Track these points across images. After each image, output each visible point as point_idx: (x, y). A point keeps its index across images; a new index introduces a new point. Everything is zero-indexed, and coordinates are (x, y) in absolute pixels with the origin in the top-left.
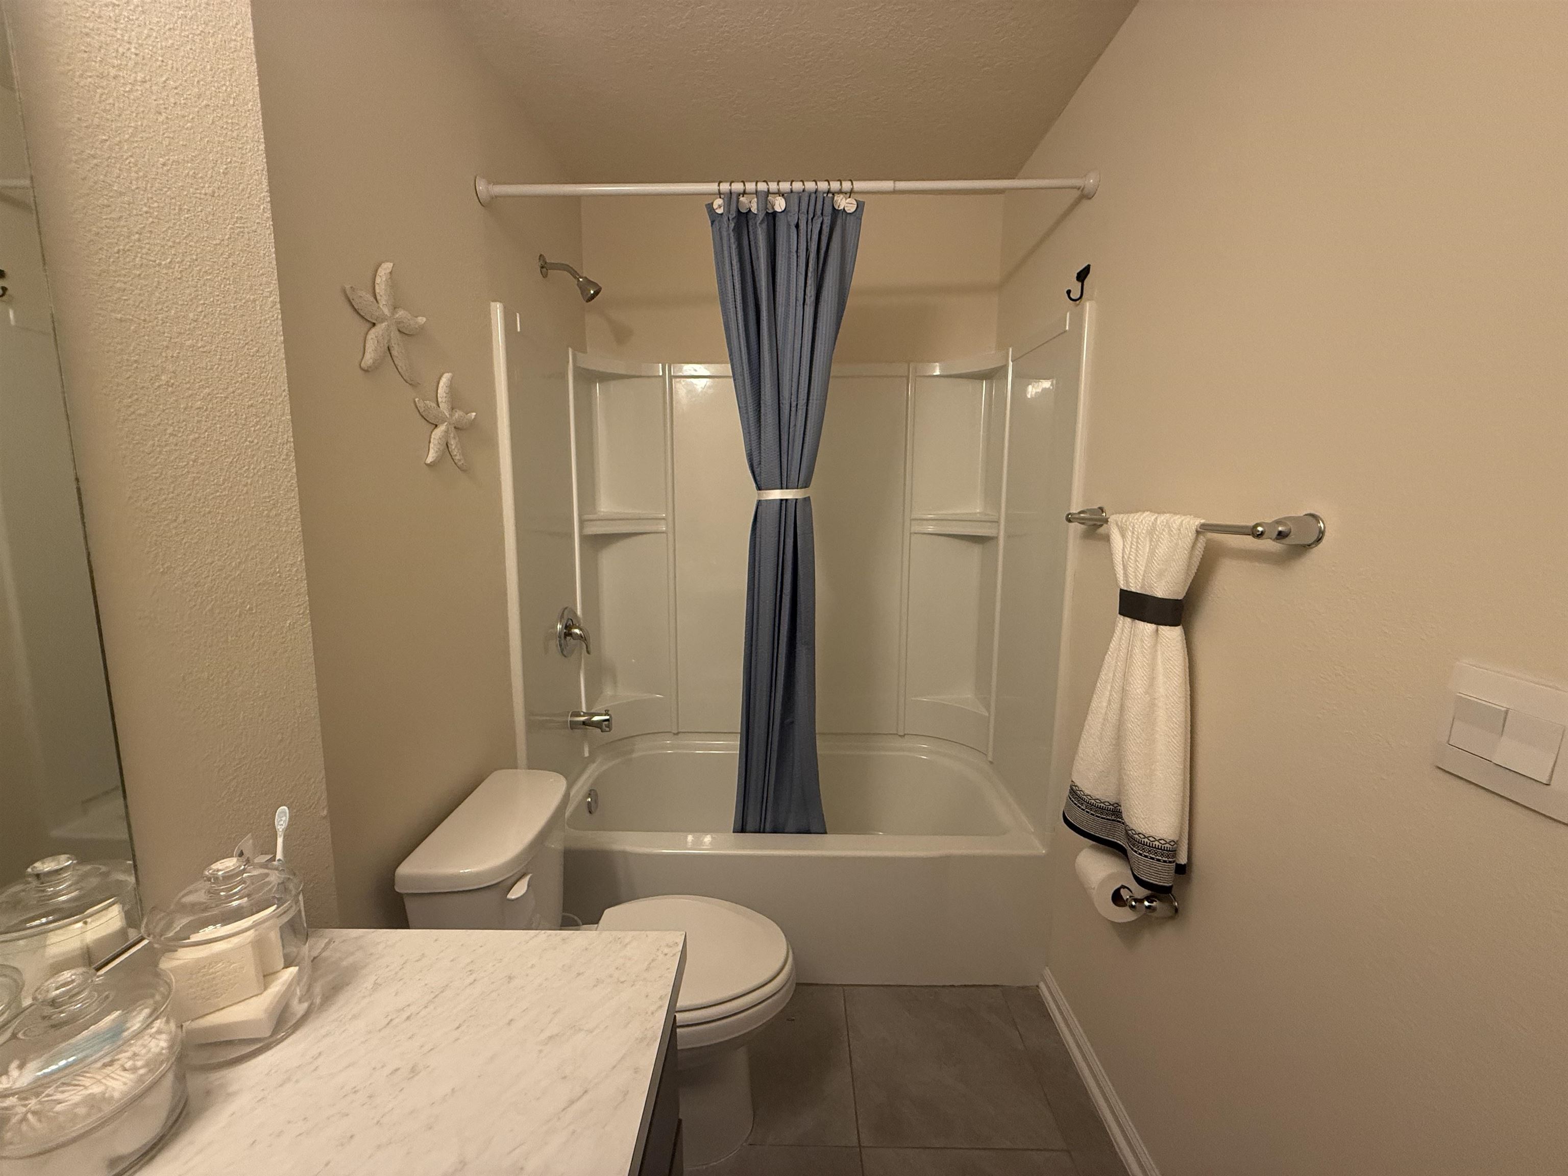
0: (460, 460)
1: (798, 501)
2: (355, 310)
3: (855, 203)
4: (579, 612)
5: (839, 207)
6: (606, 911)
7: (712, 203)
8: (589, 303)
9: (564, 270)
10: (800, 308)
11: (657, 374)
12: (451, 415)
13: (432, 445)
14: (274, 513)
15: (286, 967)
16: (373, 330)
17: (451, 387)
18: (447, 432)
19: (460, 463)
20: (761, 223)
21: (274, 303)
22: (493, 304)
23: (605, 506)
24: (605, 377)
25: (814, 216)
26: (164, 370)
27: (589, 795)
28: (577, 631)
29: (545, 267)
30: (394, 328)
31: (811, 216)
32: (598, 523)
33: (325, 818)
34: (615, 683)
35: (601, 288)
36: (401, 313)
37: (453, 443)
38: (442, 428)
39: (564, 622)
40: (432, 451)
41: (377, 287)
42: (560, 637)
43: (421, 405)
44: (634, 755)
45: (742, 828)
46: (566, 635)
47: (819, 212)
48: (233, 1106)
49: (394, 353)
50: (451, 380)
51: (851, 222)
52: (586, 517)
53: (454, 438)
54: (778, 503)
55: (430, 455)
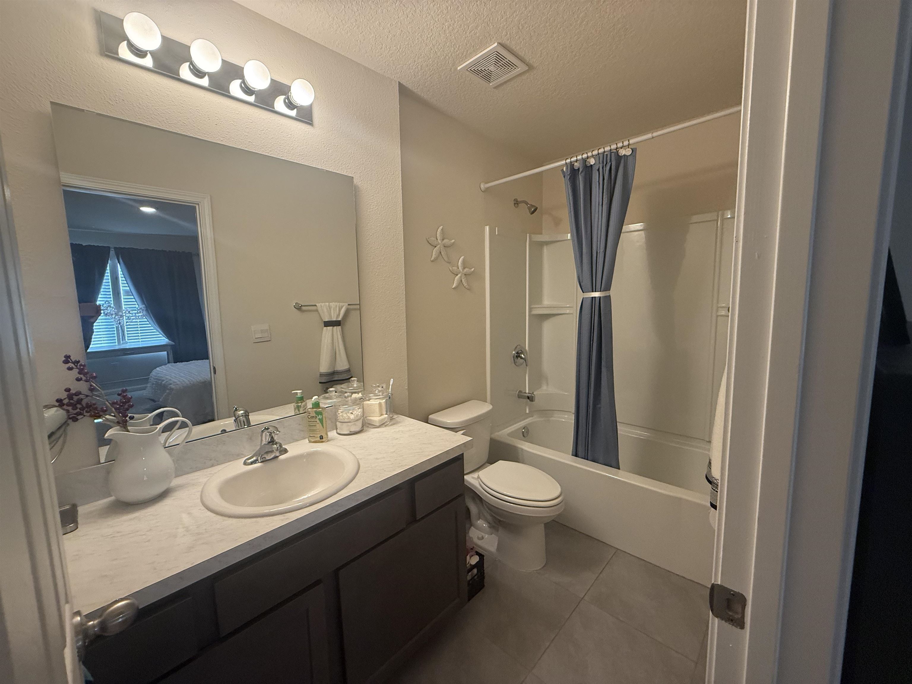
0: (466, 286)
1: (601, 298)
2: (430, 244)
3: (631, 150)
4: (527, 348)
5: (622, 154)
6: (501, 462)
7: (563, 169)
8: (533, 215)
9: (523, 203)
10: (600, 207)
11: (567, 239)
12: (463, 271)
13: (455, 282)
14: (398, 304)
15: (386, 414)
16: (435, 249)
17: (464, 260)
18: (461, 277)
19: (466, 287)
20: (581, 173)
21: (402, 250)
22: (486, 227)
23: (546, 302)
24: (547, 243)
25: (606, 164)
26: (377, 272)
27: (524, 428)
28: (522, 355)
29: (517, 203)
30: (442, 246)
31: (605, 163)
32: (539, 309)
33: (406, 389)
34: (548, 384)
35: (537, 208)
36: (445, 241)
37: (463, 280)
38: (459, 275)
39: (516, 351)
40: (455, 284)
41: (437, 235)
42: (514, 357)
43: (451, 269)
44: (552, 419)
45: (576, 455)
46: (517, 357)
47: (608, 161)
48: (369, 433)
49: (442, 254)
50: (464, 259)
51: (630, 160)
52: (533, 306)
53: (464, 278)
54: (591, 299)
55: (454, 285)
